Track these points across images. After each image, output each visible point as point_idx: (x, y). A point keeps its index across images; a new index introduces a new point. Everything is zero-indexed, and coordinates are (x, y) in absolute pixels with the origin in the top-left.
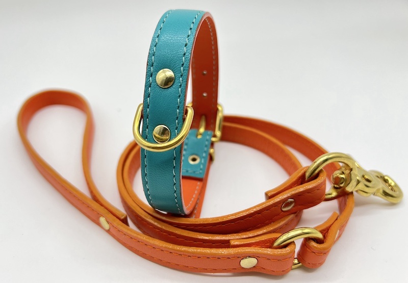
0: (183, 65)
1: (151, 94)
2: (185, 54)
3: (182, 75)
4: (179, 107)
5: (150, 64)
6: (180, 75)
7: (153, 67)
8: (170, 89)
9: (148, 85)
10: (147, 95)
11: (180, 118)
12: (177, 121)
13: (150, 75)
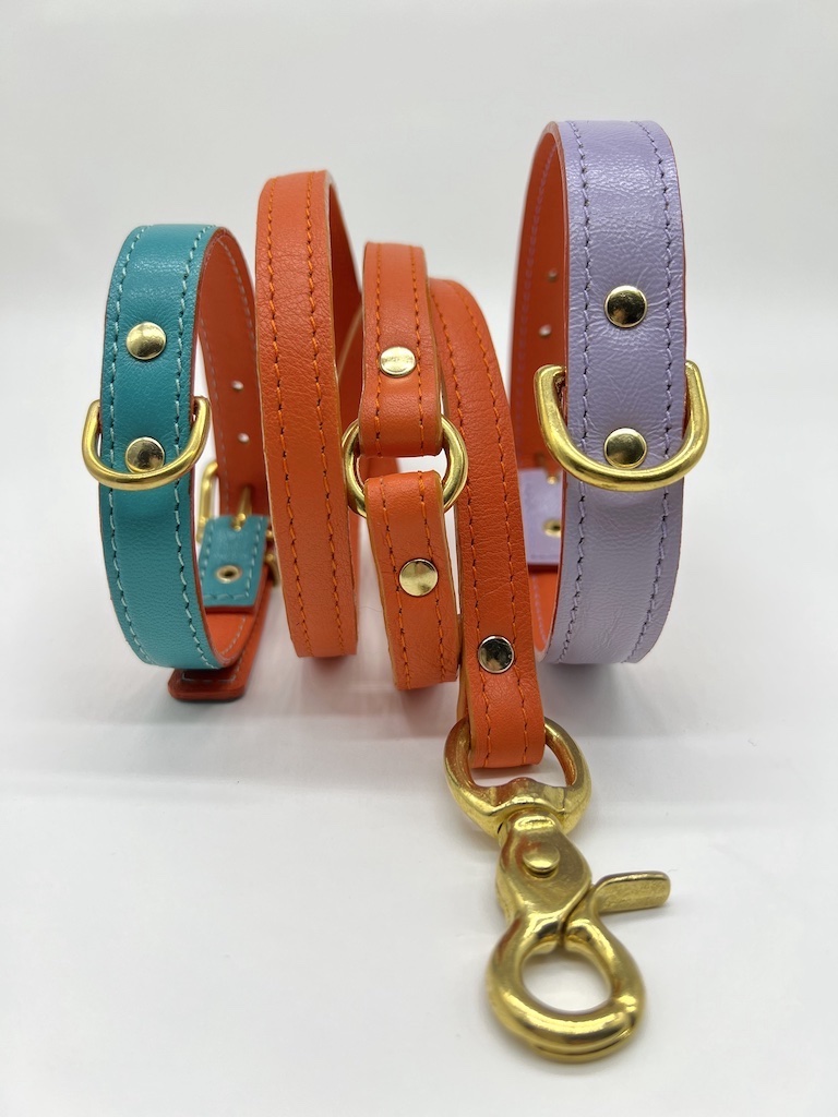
0: (182, 313)
1: (117, 375)
2: (184, 294)
3: (181, 334)
4: (178, 396)
5: (111, 317)
6: (176, 333)
7: (118, 320)
8: (157, 361)
9: (109, 358)
10: (107, 378)
11: (184, 419)
12: (177, 425)
13: (113, 336)
